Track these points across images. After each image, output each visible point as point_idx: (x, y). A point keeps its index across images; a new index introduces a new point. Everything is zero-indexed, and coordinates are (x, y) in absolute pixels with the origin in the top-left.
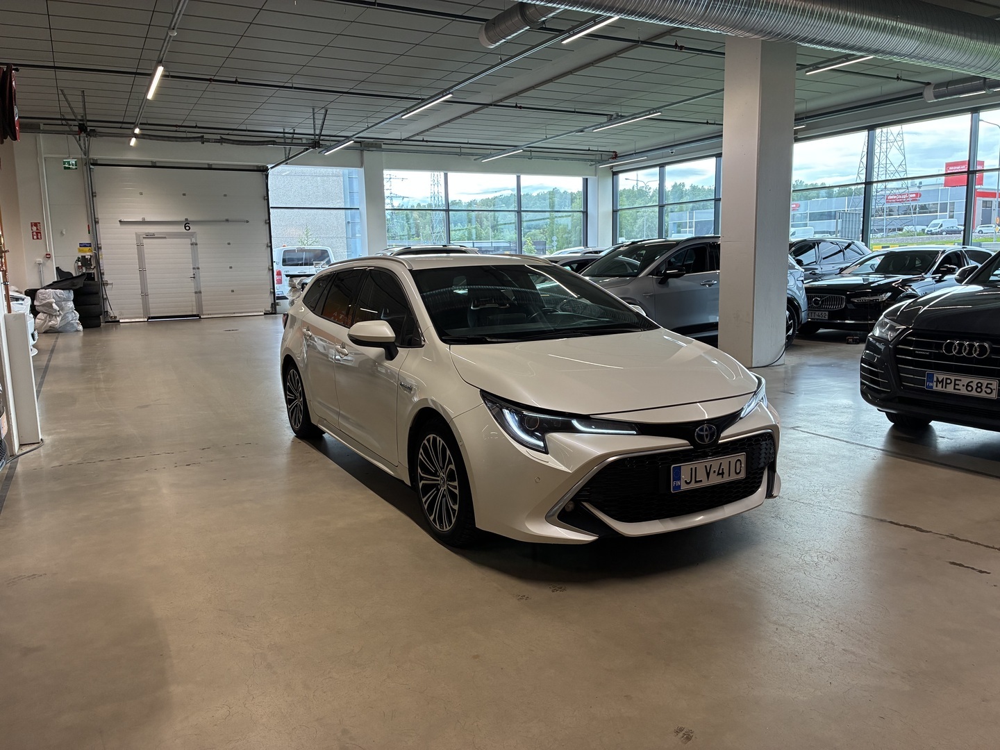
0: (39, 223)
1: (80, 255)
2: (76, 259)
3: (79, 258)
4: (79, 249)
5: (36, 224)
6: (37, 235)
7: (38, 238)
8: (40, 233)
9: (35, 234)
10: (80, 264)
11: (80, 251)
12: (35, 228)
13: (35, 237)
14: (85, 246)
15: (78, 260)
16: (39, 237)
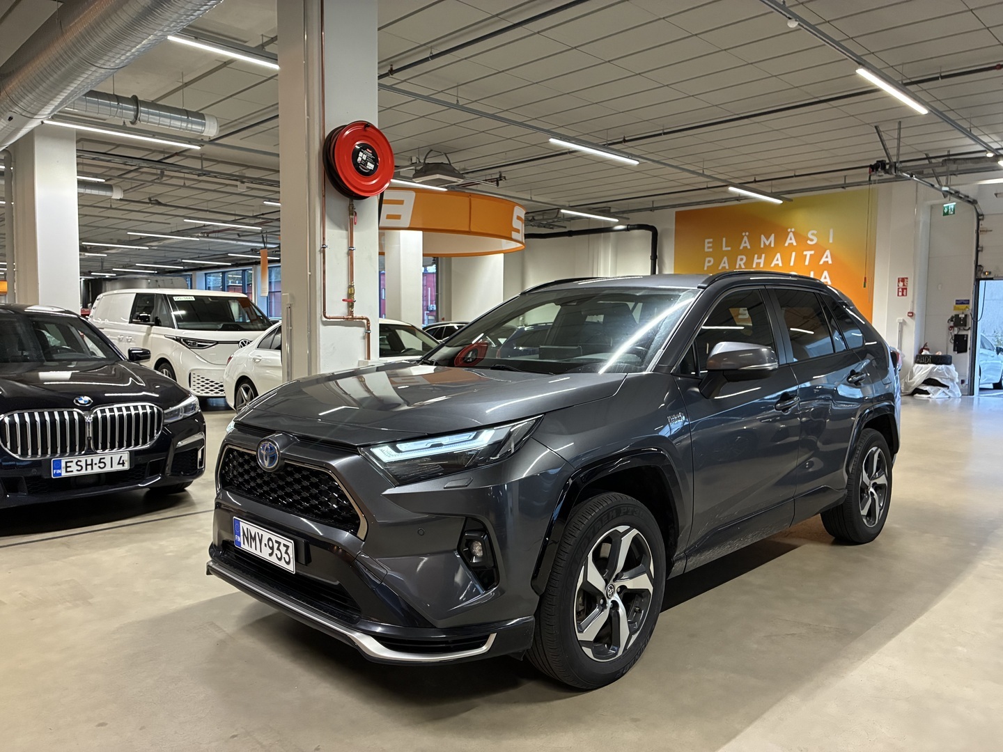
0: (907, 278)
1: (953, 313)
2: (950, 317)
3: (952, 317)
4: (955, 307)
5: (903, 280)
6: (903, 292)
7: (903, 295)
8: (906, 289)
9: (900, 290)
10: (952, 324)
11: (955, 309)
12: (901, 284)
13: (900, 294)
14: (962, 303)
15: (951, 320)
16: (905, 293)
